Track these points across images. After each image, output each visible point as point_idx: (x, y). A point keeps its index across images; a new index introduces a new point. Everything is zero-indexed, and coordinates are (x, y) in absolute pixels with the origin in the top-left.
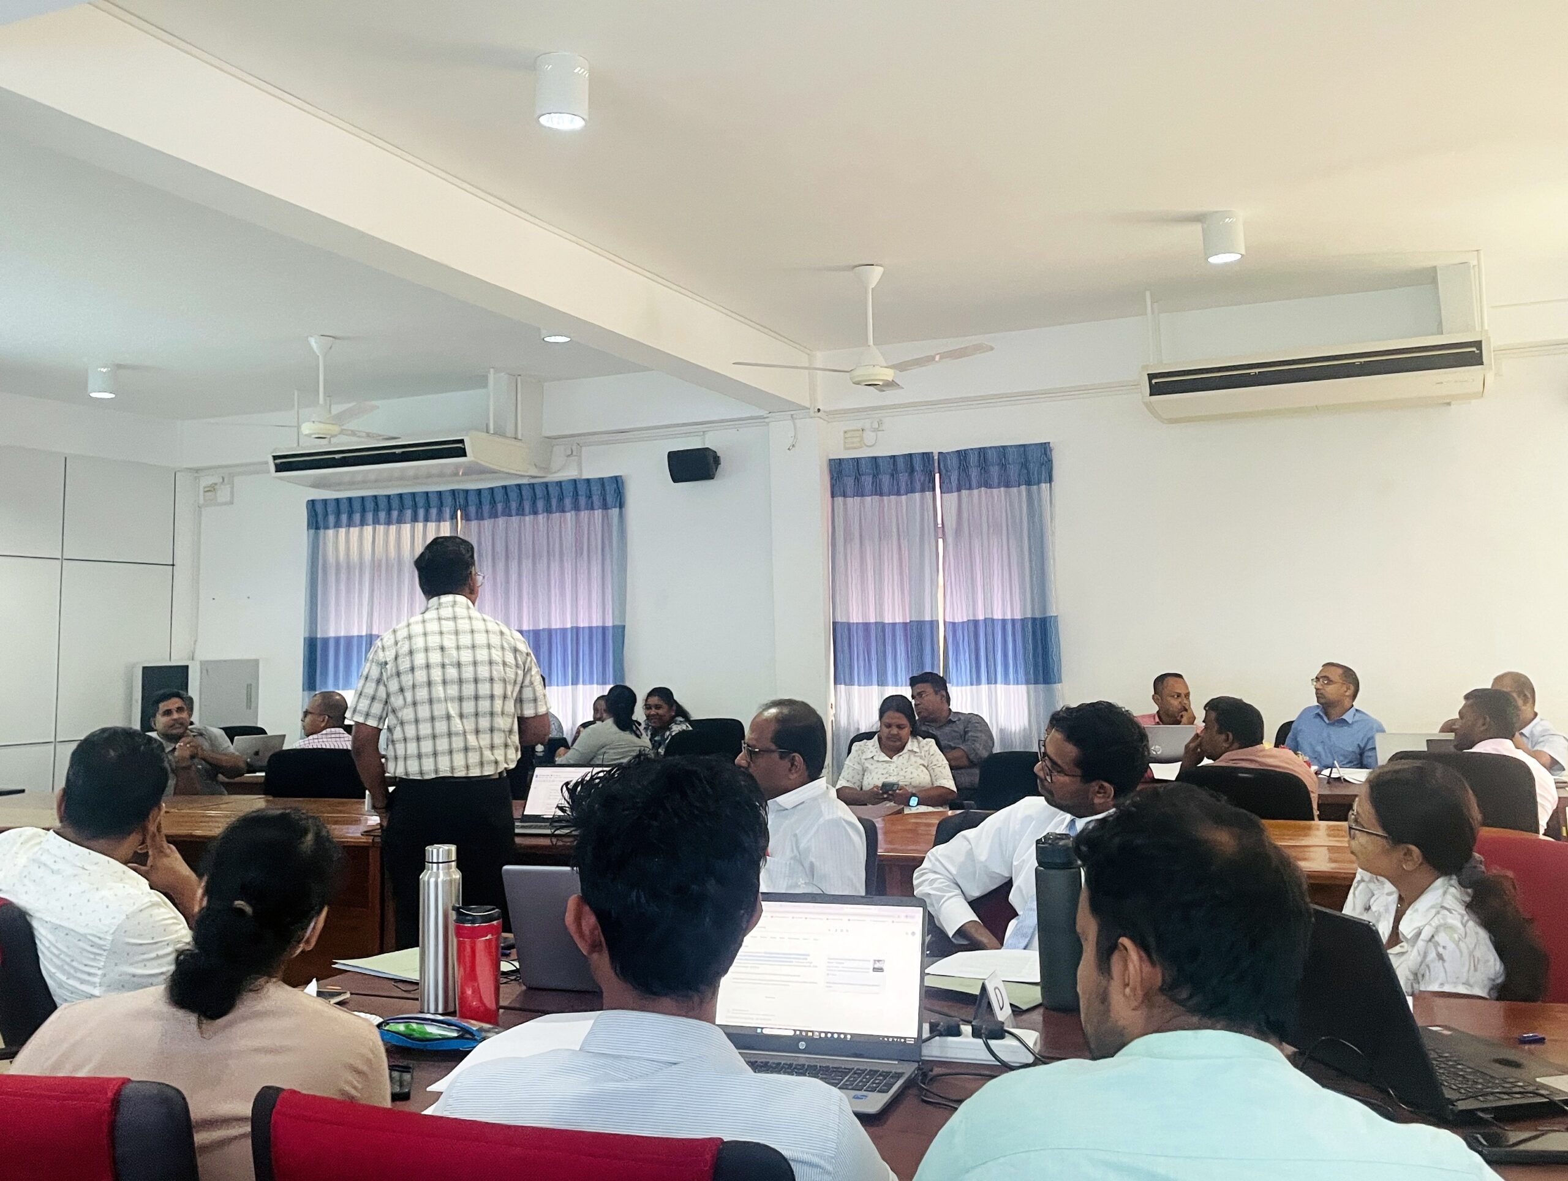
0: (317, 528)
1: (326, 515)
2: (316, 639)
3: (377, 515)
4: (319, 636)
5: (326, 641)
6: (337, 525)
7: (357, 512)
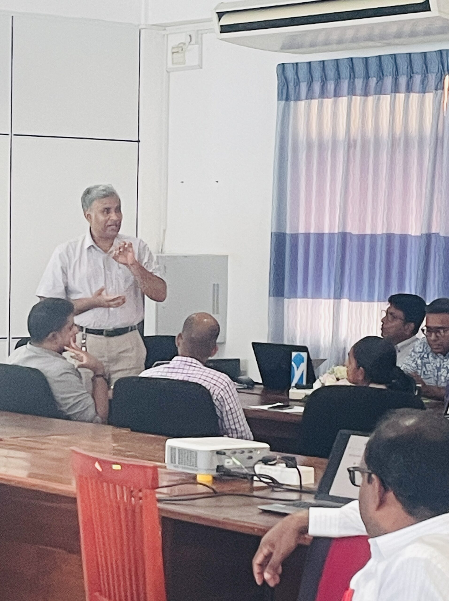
0: (287, 99)
1: (297, 83)
2: (284, 234)
3: (354, 82)
4: (288, 232)
5: (295, 237)
6: (310, 96)
7: (331, 80)
